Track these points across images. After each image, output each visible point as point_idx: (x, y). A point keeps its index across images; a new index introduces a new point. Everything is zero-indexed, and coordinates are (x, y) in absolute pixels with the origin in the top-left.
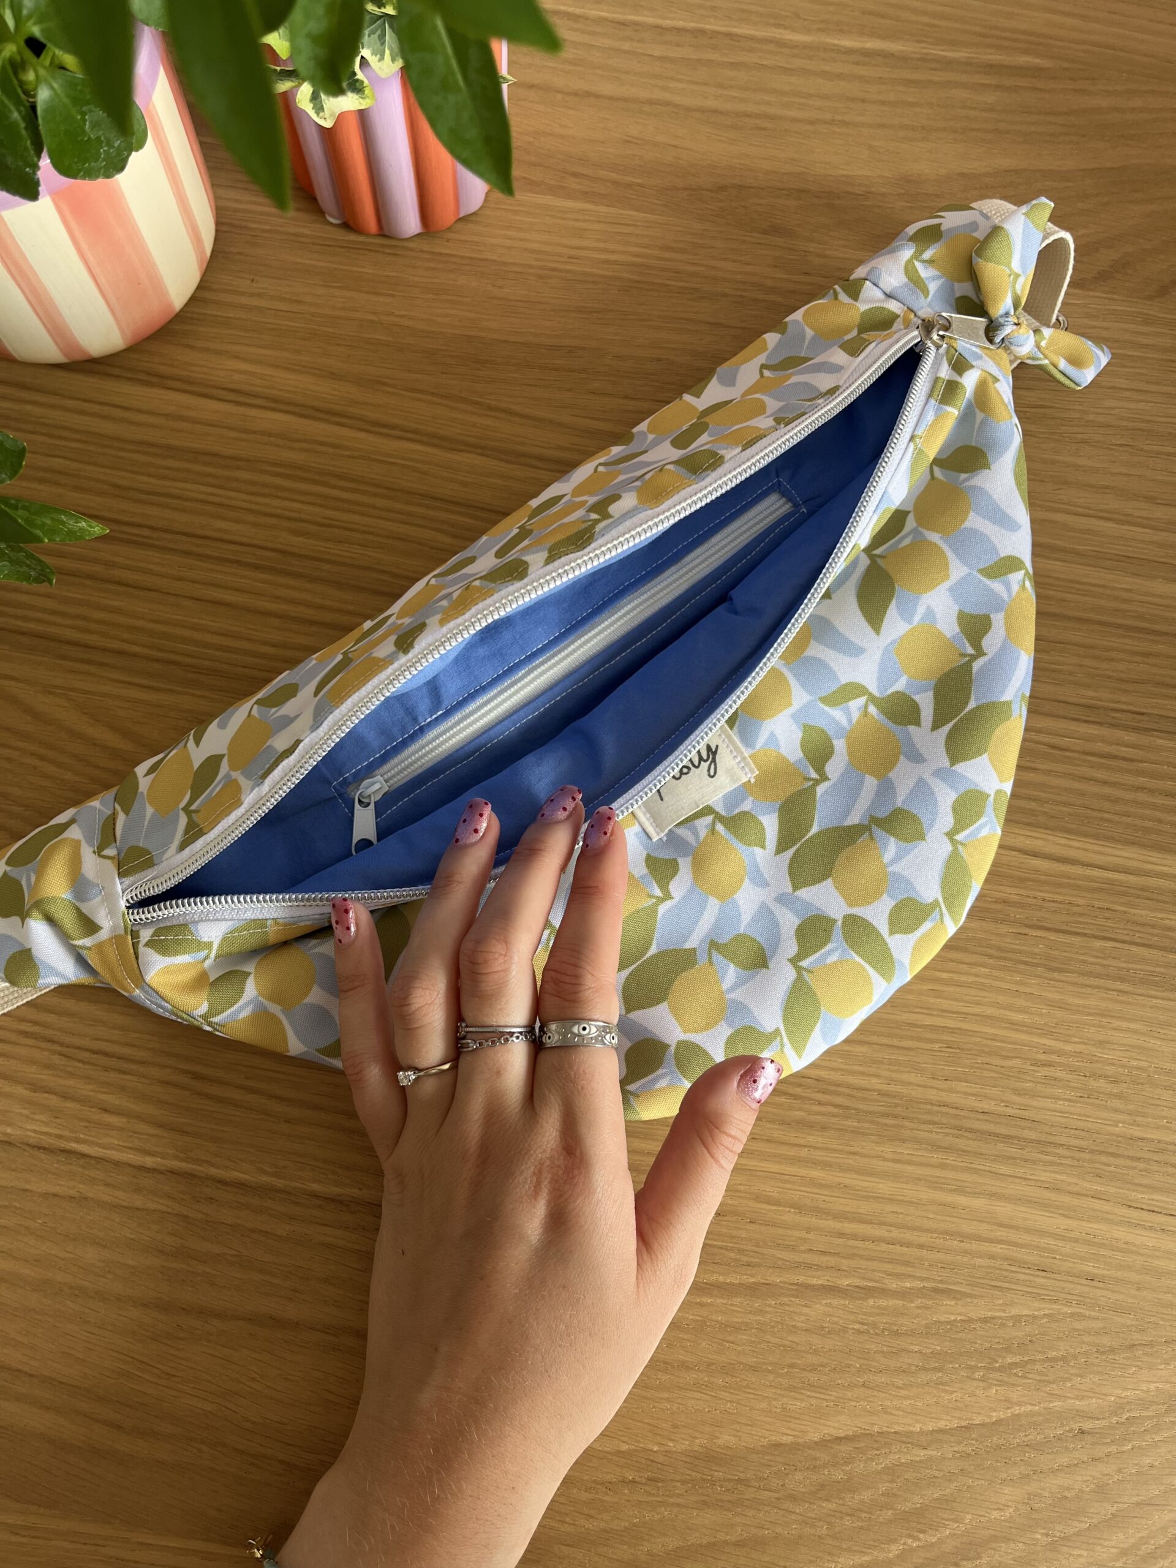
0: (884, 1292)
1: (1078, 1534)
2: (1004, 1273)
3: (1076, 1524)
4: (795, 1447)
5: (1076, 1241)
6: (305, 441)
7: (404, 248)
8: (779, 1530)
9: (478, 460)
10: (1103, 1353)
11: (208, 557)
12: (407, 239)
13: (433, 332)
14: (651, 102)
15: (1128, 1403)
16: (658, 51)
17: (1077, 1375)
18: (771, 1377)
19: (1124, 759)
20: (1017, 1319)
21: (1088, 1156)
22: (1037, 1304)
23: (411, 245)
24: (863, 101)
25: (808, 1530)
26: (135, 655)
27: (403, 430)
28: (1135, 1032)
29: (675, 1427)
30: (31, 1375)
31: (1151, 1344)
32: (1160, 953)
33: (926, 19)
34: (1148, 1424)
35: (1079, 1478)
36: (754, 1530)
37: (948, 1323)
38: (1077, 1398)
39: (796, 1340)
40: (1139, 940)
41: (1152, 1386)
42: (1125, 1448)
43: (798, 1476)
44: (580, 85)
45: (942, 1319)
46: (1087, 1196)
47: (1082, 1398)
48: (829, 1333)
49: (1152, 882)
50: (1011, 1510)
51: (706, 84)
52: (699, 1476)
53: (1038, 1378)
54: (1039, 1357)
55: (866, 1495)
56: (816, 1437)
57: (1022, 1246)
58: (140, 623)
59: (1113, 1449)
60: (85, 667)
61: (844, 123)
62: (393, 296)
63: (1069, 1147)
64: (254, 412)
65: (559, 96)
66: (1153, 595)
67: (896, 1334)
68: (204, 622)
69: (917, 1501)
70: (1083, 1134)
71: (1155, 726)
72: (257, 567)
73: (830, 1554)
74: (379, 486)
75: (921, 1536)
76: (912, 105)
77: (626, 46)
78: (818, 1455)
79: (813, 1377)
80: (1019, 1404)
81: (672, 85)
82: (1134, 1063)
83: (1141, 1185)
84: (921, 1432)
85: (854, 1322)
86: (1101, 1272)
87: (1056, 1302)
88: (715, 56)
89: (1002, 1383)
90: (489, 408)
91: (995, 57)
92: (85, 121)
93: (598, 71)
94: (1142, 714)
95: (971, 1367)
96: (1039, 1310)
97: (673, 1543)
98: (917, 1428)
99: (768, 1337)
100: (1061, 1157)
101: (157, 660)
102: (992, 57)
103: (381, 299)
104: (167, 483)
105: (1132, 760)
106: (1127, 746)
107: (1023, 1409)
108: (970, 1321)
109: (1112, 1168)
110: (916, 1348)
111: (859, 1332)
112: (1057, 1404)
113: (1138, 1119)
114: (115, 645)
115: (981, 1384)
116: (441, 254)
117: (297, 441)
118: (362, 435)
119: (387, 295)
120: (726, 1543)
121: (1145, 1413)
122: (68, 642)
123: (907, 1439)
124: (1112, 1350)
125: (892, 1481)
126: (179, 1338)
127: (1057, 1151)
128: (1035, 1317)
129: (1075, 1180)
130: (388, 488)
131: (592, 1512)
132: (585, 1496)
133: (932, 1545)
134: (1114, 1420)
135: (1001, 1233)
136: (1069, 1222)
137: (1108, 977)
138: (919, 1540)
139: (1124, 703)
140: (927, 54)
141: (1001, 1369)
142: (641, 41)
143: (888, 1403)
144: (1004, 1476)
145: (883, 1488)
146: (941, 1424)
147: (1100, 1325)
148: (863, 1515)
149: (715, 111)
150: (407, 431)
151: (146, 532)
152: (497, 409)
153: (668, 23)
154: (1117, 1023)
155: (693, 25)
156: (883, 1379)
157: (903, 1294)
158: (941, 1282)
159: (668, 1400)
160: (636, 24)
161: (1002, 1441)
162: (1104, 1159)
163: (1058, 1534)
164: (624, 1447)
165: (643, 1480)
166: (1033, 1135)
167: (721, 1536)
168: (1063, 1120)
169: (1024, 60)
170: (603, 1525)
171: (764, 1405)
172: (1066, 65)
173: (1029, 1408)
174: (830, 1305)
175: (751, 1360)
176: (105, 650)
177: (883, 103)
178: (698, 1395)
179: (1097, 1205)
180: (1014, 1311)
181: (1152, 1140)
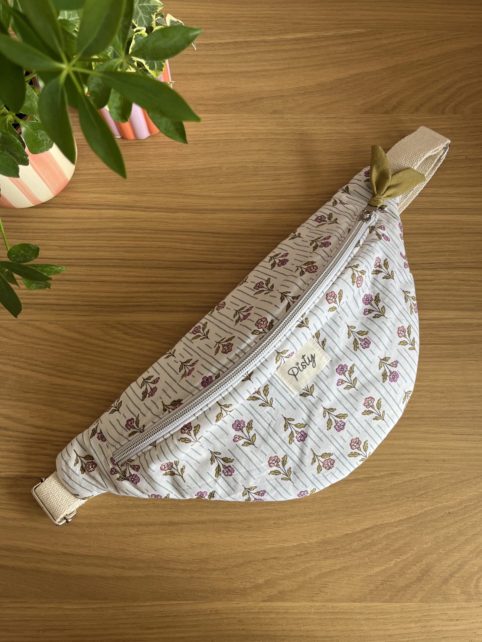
0: (374, 478)
1: (454, 548)
2: (414, 464)
3: (453, 545)
4: (353, 534)
5: (437, 449)
6: (122, 218)
7: (144, 142)
8: (352, 563)
9: (185, 215)
10: (452, 485)
11: (97, 266)
12: (145, 139)
13: (160, 171)
14: (222, 73)
15: (464, 501)
16: (222, 53)
17: (445, 494)
18: (341, 512)
19: (429, 280)
20: (421, 479)
21: (437, 420)
22: (427, 473)
23: (147, 141)
24: (299, 58)
25: (361, 561)
26: (78, 305)
27: (156, 208)
28: (446, 374)
29: (311, 534)
30: (91, 556)
31: (468, 480)
32: (451, 346)
33: (316, 22)
34: (472, 507)
35: (451, 529)
36: (343, 564)
37: (398, 484)
38: (446, 502)
39: (347, 498)
40: (443, 343)
41: (471, 494)
42: (466, 517)
43: (355, 543)
44: (195, 71)
45: (395, 483)
46: (438, 433)
47: (448, 502)
48: (358, 494)
49: (444, 322)
50: (430, 543)
51: (241, 62)
52: (322, 549)
53: (431, 497)
54: (431, 490)
55: (380, 546)
56: (359, 530)
57: (418, 454)
58: (78, 293)
59: (462, 517)
60: (62, 312)
61: (293, 68)
62: (144, 160)
63: (430, 418)
64: (103, 211)
65: (189, 76)
66: (430, 221)
67: (381, 491)
68: (100, 289)
69: (397, 545)
70: (433, 412)
71: (437, 267)
72: (114, 266)
73: (371, 568)
74: (151, 230)
75: (401, 557)
76: (316, 56)
77: (210, 53)
78: (361, 535)
79: (355, 510)
80: (426, 507)
81: (229, 65)
82: (448, 385)
83: (456, 426)
84: (395, 522)
85: (365, 489)
86: (447, 458)
87: (433, 470)
88: (243, 51)
89: (420, 501)
90: (185, 195)
91: (344, 32)
92: (38, 135)
93: (202, 64)
94: (432, 263)
95: (407, 497)
96: (428, 474)
97: (317, 573)
98: (393, 521)
99: (337, 500)
100: (427, 421)
101: (86, 305)
102: (343, 32)
103: (140, 162)
104: (78, 242)
105: (432, 280)
106: (429, 276)
107: (428, 508)
108: (405, 482)
109: (445, 422)
110: (388, 494)
111: (368, 492)
112: (439, 505)
113: (452, 404)
114: (71, 303)
115: (412, 502)
116: (158, 142)
117: (120, 219)
118: (142, 213)
119: (141, 160)
120: (335, 570)
121: (471, 504)
122: (54, 305)
123: (390, 525)
124: (455, 484)
125: (388, 540)
126: (139, 534)
127: (425, 420)
128: (427, 477)
129: (433, 429)
130: (155, 230)
131: (288, 567)
132: (285, 562)
133: (405, 560)
134: (460, 507)
135: (411, 451)
136: (434, 443)
137: (434, 357)
138: (400, 558)
139: (426, 261)
140: (319, 35)
141: (418, 496)
142: (215, 50)
143: (381, 514)
144: (425, 532)
145: (384, 543)
146: (401, 518)
147: (450, 476)
148: (380, 553)
149: (246, 72)
150: (158, 208)
151: (73, 261)
152: (188, 195)
153: (224, 41)
154: (439, 373)
155: (233, 40)
156: (379, 506)
157: (381, 477)
158: (393, 471)
159: (308, 526)
160: (212, 44)
161: (423, 521)
162: (442, 420)
163: (448, 549)
164: (295, 544)
165: (303, 554)
166: (417, 416)
167: (333, 568)
168: (427, 409)
169: (354, 31)
170: (293, 571)
171: (340, 522)
172: (370, 30)
173: (430, 508)
174: (357, 485)
175: (333, 508)
176: (67, 305)
177: (306, 57)
178: (317, 523)
179: (442, 435)
180: (420, 476)
181: (458, 411)
